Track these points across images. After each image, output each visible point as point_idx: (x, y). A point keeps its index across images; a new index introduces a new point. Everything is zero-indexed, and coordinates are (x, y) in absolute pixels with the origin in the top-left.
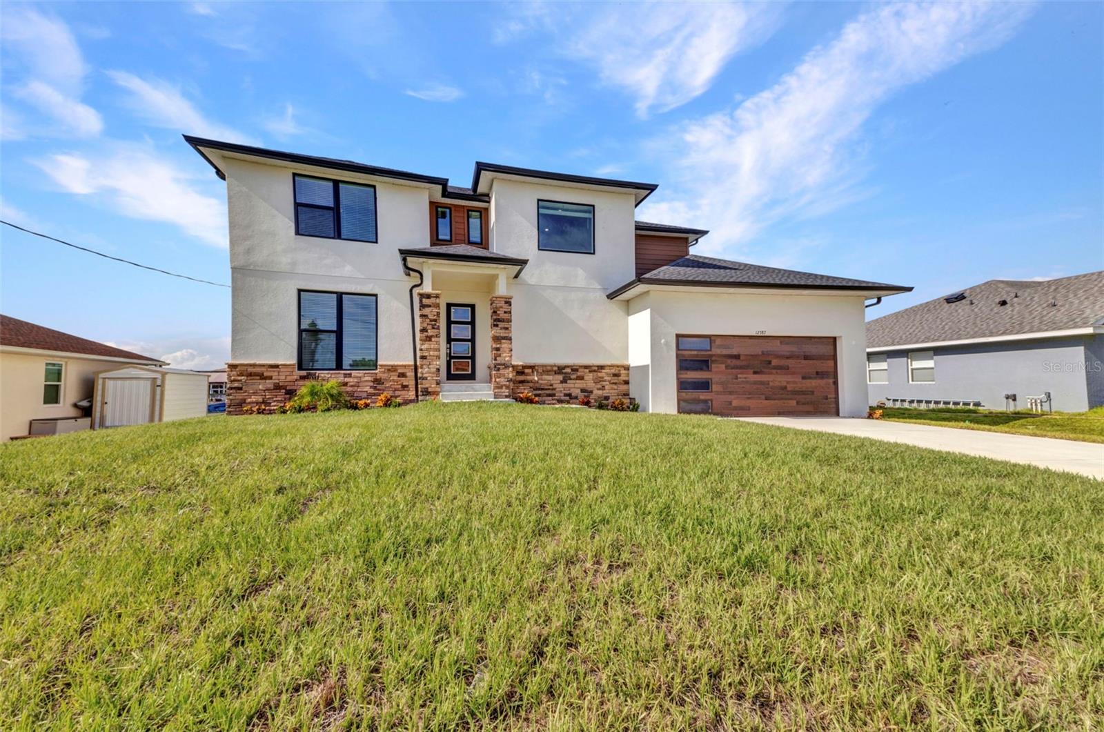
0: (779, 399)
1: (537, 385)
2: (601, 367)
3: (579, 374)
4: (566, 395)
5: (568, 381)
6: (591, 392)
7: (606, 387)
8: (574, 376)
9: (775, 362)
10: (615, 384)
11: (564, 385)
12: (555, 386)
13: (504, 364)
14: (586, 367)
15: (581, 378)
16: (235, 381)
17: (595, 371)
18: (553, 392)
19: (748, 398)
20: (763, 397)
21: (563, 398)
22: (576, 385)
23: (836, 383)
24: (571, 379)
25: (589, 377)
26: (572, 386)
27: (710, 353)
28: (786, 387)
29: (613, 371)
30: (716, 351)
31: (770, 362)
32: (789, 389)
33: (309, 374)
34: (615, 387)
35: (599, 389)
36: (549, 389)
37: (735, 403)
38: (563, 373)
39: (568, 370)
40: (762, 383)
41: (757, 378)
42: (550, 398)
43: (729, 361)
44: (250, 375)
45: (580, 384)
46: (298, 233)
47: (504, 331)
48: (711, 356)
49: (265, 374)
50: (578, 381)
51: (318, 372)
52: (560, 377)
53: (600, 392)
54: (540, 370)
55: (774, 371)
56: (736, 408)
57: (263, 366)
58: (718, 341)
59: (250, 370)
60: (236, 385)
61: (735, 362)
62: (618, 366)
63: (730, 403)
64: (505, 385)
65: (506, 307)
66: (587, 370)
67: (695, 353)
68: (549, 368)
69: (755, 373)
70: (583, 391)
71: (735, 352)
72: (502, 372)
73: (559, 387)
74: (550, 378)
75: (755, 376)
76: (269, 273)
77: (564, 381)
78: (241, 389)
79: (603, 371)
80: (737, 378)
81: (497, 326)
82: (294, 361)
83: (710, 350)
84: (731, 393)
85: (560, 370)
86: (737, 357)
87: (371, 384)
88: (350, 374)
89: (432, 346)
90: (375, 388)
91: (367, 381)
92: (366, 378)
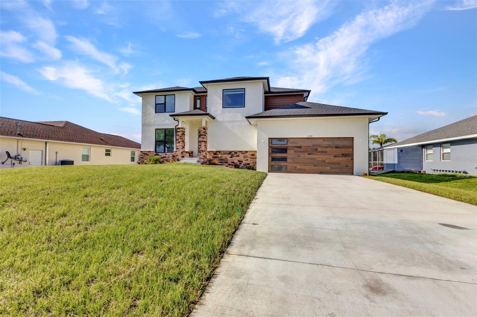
0: (321, 166)
1: (221, 159)
2: (247, 152)
3: (237, 154)
4: (232, 162)
5: (233, 157)
6: (242, 161)
7: (248, 160)
8: (235, 155)
9: (319, 149)
10: (252, 158)
11: (231, 158)
12: (228, 159)
13: (202, 151)
14: (240, 152)
15: (238, 156)
16: (142, 156)
17: (244, 153)
18: (227, 161)
19: (305, 165)
20: (313, 165)
21: (231, 163)
22: (236, 159)
23: (352, 159)
24: (234, 156)
25: (241, 156)
26: (234, 159)
27: (286, 145)
28: (325, 161)
29: (252, 153)
30: (289, 145)
31: (317, 149)
32: (326, 162)
33: (157, 154)
34: (252, 160)
35: (245, 160)
36: (225, 160)
37: (298, 167)
38: (231, 154)
39: (233, 153)
40: (312, 159)
41: (311, 156)
42: (226, 163)
43: (296, 149)
44: (145, 154)
45: (238, 158)
46: (156, 112)
47: (202, 139)
48: (287, 147)
49: (148, 154)
50: (237, 157)
51: (159, 153)
52: (230, 156)
53: (246, 162)
54: (222, 153)
55: (319, 154)
56: (298, 169)
57: (147, 151)
58: (291, 141)
59: (145, 153)
60: (142, 157)
61: (299, 149)
62: (254, 151)
63: (296, 167)
64: (202, 158)
65: (204, 131)
66: (241, 153)
67: (280, 145)
68: (226, 152)
69: (309, 154)
70: (239, 161)
71: (299, 145)
72: (201, 153)
73: (229, 159)
74: (226, 156)
75: (309, 155)
76: (149, 125)
77: (231, 157)
78: (143, 158)
79: (247, 153)
80: (300, 156)
81: (200, 137)
82: (154, 150)
83: (287, 144)
84: (296, 163)
85: (230, 153)
86: (300, 147)
87: (172, 157)
88: (167, 154)
89: (180, 145)
90: (173, 158)
91: (171, 156)
92: (171, 155)
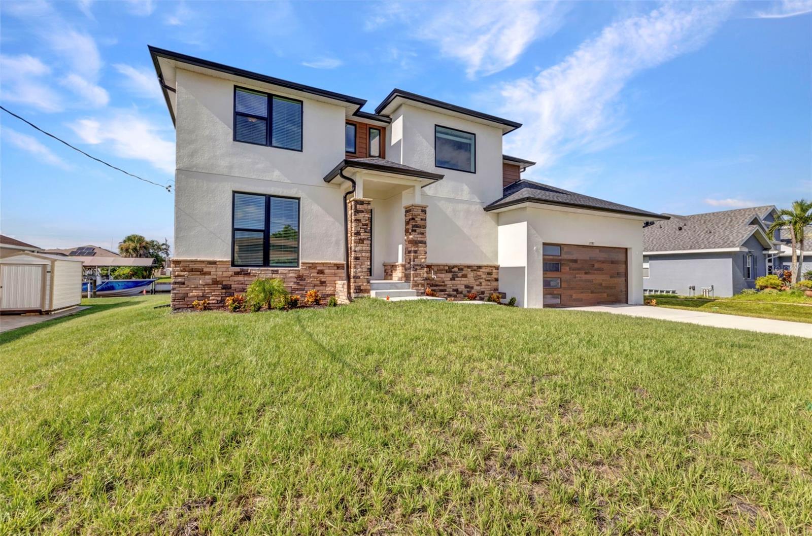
0: (598, 293)
1: (433, 282)
2: (480, 267)
3: (464, 272)
4: (454, 290)
5: (456, 279)
6: (472, 288)
7: (483, 284)
8: (460, 275)
9: (597, 265)
10: (489, 281)
11: (453, 282)
12: (446, 283)
13: (420, 265)
14: (469, 267)
15: (465, 276)
16: (178, 276)
17: (475, 270)
18: (445, 288)
19: (582, 292)
20: (590, 291)
21: (452, 293)
22: (462, 282)
23: (626, 281)
24: (458, 277)
25: (471, 275)
26: (459, 282)
27: (560, 258)
28: (601, 284)
29: (488, 270)
30: (565, 256)
31: (593, 265)
32: (603, 285)
33: (243, 270)
34: (489, 283)
35: (477, 285)
36: (441, 286)
37: (574, 296)
38: (452, 272)
39: (456, 269)
40: (589, 281)
41: (588, 277)
42: (443, 293)
43: (571, 264)
44: (192, 270)
45: (464, 281)
46: (235, 139)
47: (420, 236)
48: (561, 260)
49: (205, 270)
50: (463, 279)
51: (250, 268)
52: (450, 275)
53: (478, 288)
54: (436, 270)
55: (596, 272)
56: (575, 300)
57: (203, 262)
58: (566, 249)
59: (192, 266)
60: (180, 280)
61: (574, 265)
62: (491, 267)
63: (571, 296)
64: (421, 284)
65: (422, 216)
66: (469, 270)
67: (551, 257)
68: (442, 267)
69: (586, 273)
70: (467, 287)
71: (574, 257)
72: (418, 272)
73: (449, 283)
74: (443, 276)
75: (586, 275)
76: (209, 175)
77: (453, 279)
78: (183, 284)
79: (481, 270)
80: (575, 278)
81: (415, 231)
82: (229, 259)
83: (561, 255)
84: (572, 289)
85: (450, 269)
86: (575, 261)
87: (295, 280)
88: (277, 271)
89: (364, 248)
90: (298, 284)
91: (291, 277)
92: (291, 275)
